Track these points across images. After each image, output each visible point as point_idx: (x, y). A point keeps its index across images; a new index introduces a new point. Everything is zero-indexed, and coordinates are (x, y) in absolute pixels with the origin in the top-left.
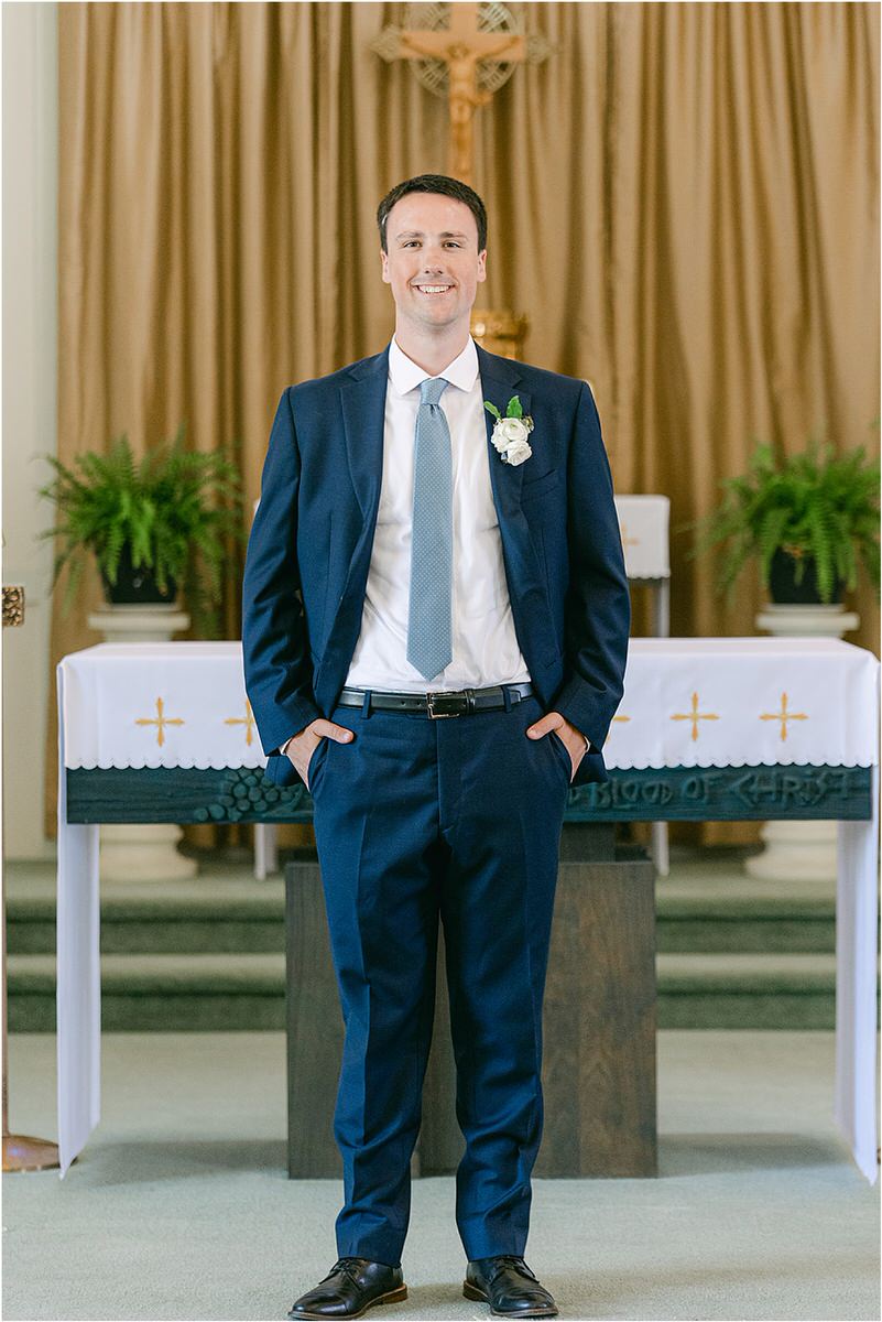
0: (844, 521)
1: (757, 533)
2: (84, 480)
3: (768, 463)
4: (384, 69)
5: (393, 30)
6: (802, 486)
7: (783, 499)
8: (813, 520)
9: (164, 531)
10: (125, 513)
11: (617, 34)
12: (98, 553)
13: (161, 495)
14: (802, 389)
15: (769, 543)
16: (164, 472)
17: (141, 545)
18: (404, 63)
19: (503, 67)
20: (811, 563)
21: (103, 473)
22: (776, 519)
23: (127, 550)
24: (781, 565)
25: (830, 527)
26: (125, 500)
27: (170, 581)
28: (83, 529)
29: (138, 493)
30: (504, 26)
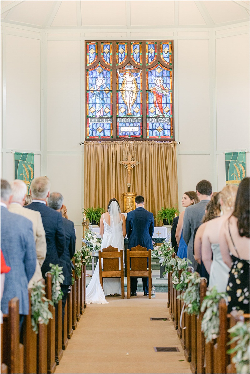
0: (171, 215)
1: (162, 217)
2: (88, 211)
3: (163, 209)
4: (120, 165)
5: (121, 161)
6: (167, 212)
7: (165, 213)
8: (168, 215)
9: (97, 217)
10: (93, 215)
11: (146, 161)
12: (89, 219)
13: (96, 213)
14: (168, 200)
15: (163, 218)
16: (96, 210)
17: (94, 218)
18: (123, 165)
19: (134, 165)
20: (168, 220)
21: (90, 211)
22: (164, 215)
23: (93, 219)
24: (164, 220)
25: (170, 216)
26: (92, 213)
27: (97, 222)
28: (88, 217)
29: (94, 213)
30: (134, 161)
